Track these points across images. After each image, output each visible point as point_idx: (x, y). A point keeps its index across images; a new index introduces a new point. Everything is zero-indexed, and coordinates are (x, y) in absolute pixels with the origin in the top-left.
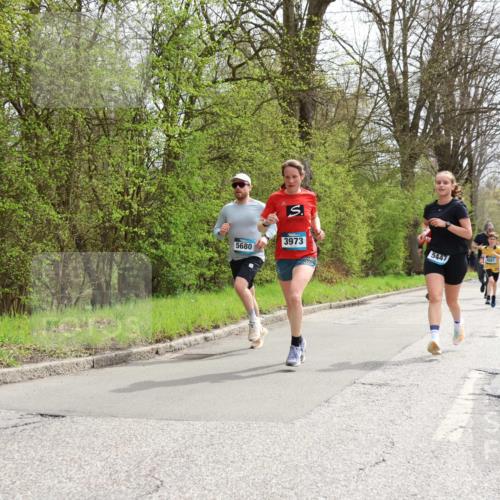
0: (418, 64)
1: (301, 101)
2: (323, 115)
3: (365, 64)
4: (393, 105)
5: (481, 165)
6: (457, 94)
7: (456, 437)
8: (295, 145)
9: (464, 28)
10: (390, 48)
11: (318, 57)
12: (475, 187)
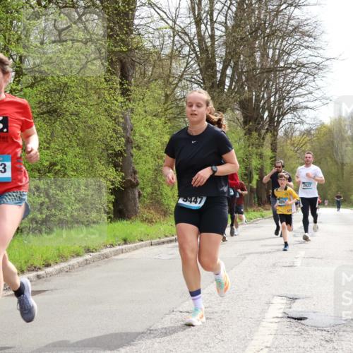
0: (224, 29)
1: (121, 61)
2: (141, 74)
3: (177, 28)
4: (202, 65)
5: (279, 116)
6: (258, 54)
8: (117, 101)
10: (199, 14)
11: (136, 22)
12: (275, 136)
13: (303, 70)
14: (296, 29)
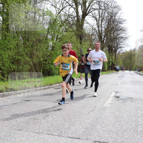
0: (104, 29)
1: (80, 36)
2: (85, 39)
3: (93, 28)
4: (99, 37)
5: (117, 49)
6: (112, 35)
7: (108, 105)
8: (79, 45)
9: (113, 21)
10: (99, 25)
11: (84, 27)
12: (116, 54)
13: (123, 38)
14: (121, 29)
